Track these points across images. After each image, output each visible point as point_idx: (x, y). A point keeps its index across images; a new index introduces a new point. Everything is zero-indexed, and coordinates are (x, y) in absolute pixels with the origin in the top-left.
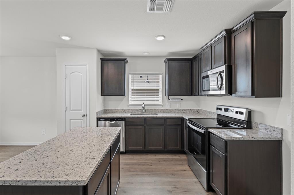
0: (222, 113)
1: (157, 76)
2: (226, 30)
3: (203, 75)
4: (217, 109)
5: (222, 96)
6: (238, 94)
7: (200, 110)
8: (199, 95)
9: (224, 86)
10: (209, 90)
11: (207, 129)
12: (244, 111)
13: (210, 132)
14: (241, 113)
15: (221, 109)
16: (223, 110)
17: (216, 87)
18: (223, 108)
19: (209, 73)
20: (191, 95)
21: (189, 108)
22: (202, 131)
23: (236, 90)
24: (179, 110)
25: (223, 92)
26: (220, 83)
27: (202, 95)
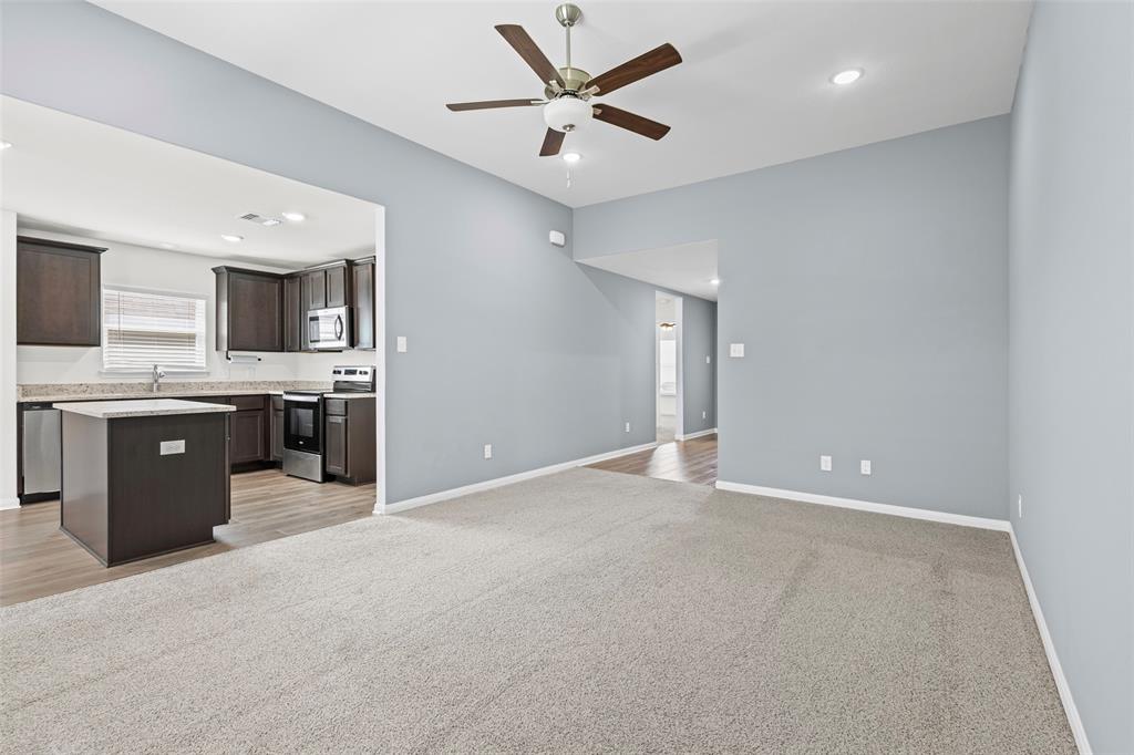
0: (343, 377)
1: (191, 300)
2: (347, 260)
3: (310, 314)
4: (335, 372)
5: (341, 351)
6: (361, 346)
7: (299, 382)
8: (300, 350)
9: (344, 335)
10: (318, 341)
11: (322, 394)
12: (369, 370)
13: (326, 398)
14: (366, 373)
15: (339, 372)
16: (343, 372)
17: (333, 337)
18: (343, 371)
19: (320, 313)
20: (282, 351)
21: (275, 380)
22: (314, 399)
23: (358, 342)
24: (251, 384)
25: (343, 343)
26: (339, 330)
27: (308, 351)
